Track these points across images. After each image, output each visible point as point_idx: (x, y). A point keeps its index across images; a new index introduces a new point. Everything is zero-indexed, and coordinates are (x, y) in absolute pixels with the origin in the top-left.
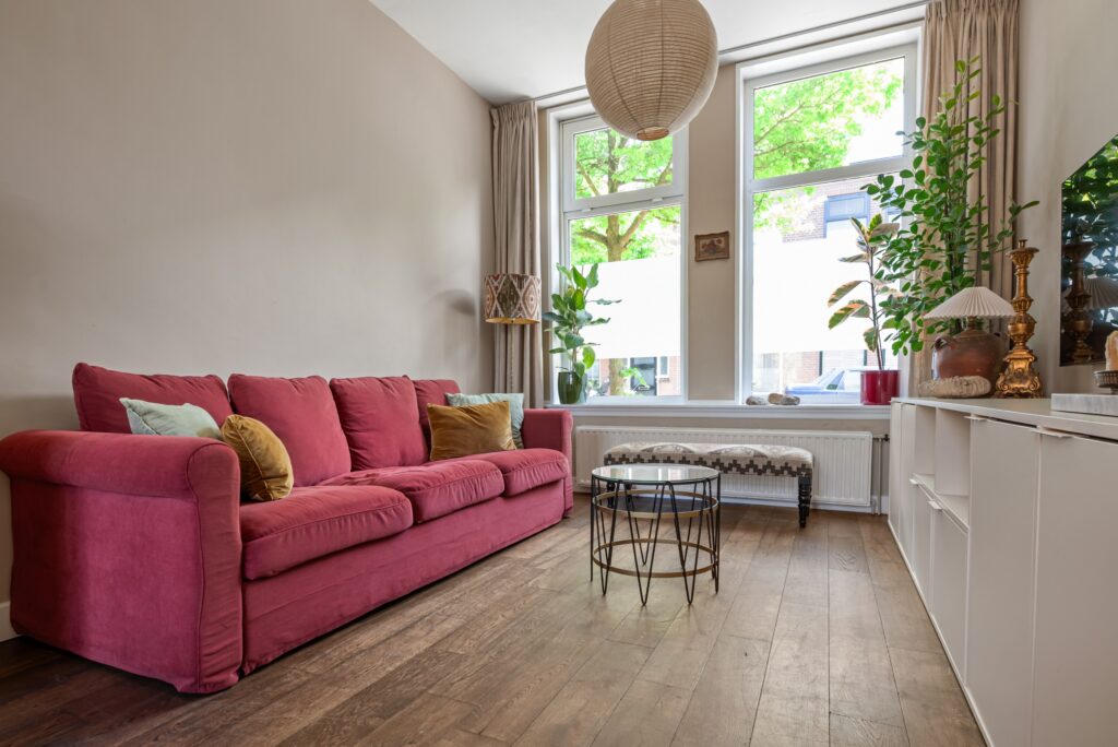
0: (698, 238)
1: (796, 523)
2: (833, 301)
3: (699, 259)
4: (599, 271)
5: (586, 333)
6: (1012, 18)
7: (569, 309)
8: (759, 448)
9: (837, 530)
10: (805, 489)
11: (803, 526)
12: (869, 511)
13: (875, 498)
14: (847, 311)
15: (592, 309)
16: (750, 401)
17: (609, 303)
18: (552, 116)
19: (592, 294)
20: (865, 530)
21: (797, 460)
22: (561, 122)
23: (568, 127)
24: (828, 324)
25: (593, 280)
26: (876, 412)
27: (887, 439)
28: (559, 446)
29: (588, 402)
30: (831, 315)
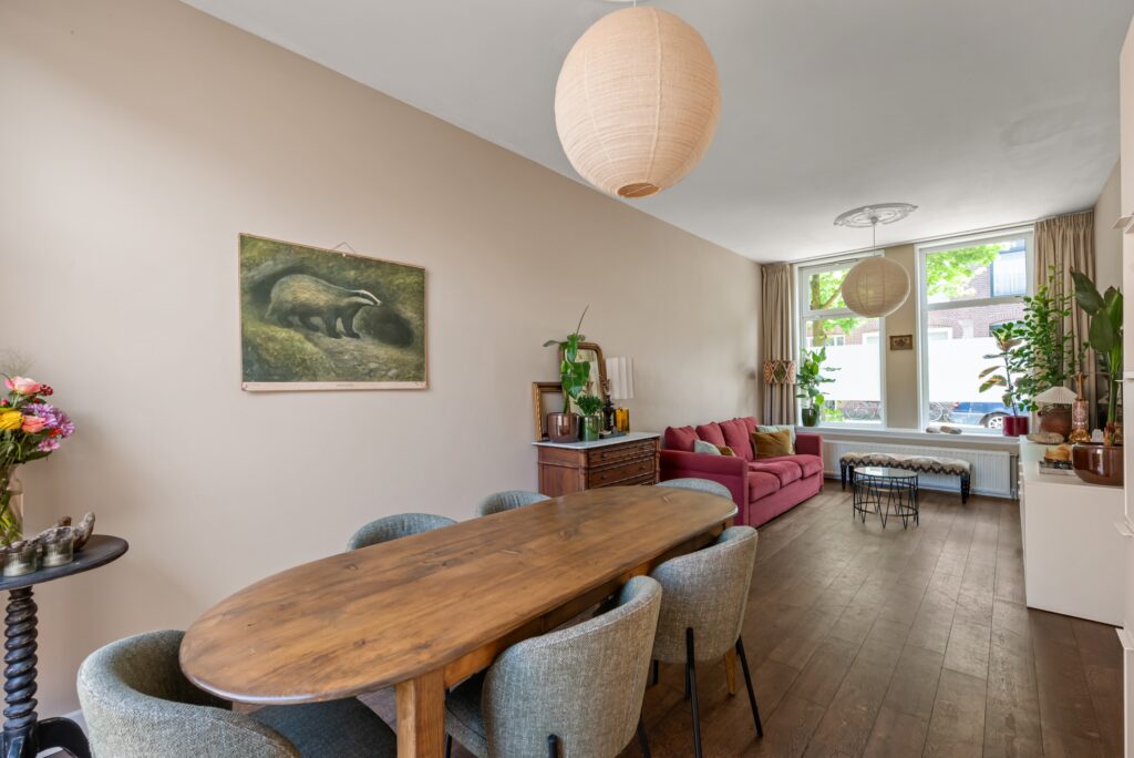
0: (892, 337)
1: (960, 501)
2: (981, 376)
3: (892, 348)
4: (826, 351)
5: (821, 388)
6: (1089, 231)
7: (809, 373)
8: (935, 459)
9: (986, 506)
10: (966, 483)
11: (964, 502)
12: (1010, 497)
13: (1014, 490)
14: (991, 383)
15: (822, 373)
16: (928, 430)
17: (833, 370)
18: (796, 267)
19: (822, 365)
20: (1005, 508)
21: (959, 467)
22: (800, 268)
23: (805, 271)
24: (978, 389)
25: (823, 356)
26: (1010, 440)
27: (1018, 457)
28: (817, 453)
29: (820, 426)
30: (980, 384)
